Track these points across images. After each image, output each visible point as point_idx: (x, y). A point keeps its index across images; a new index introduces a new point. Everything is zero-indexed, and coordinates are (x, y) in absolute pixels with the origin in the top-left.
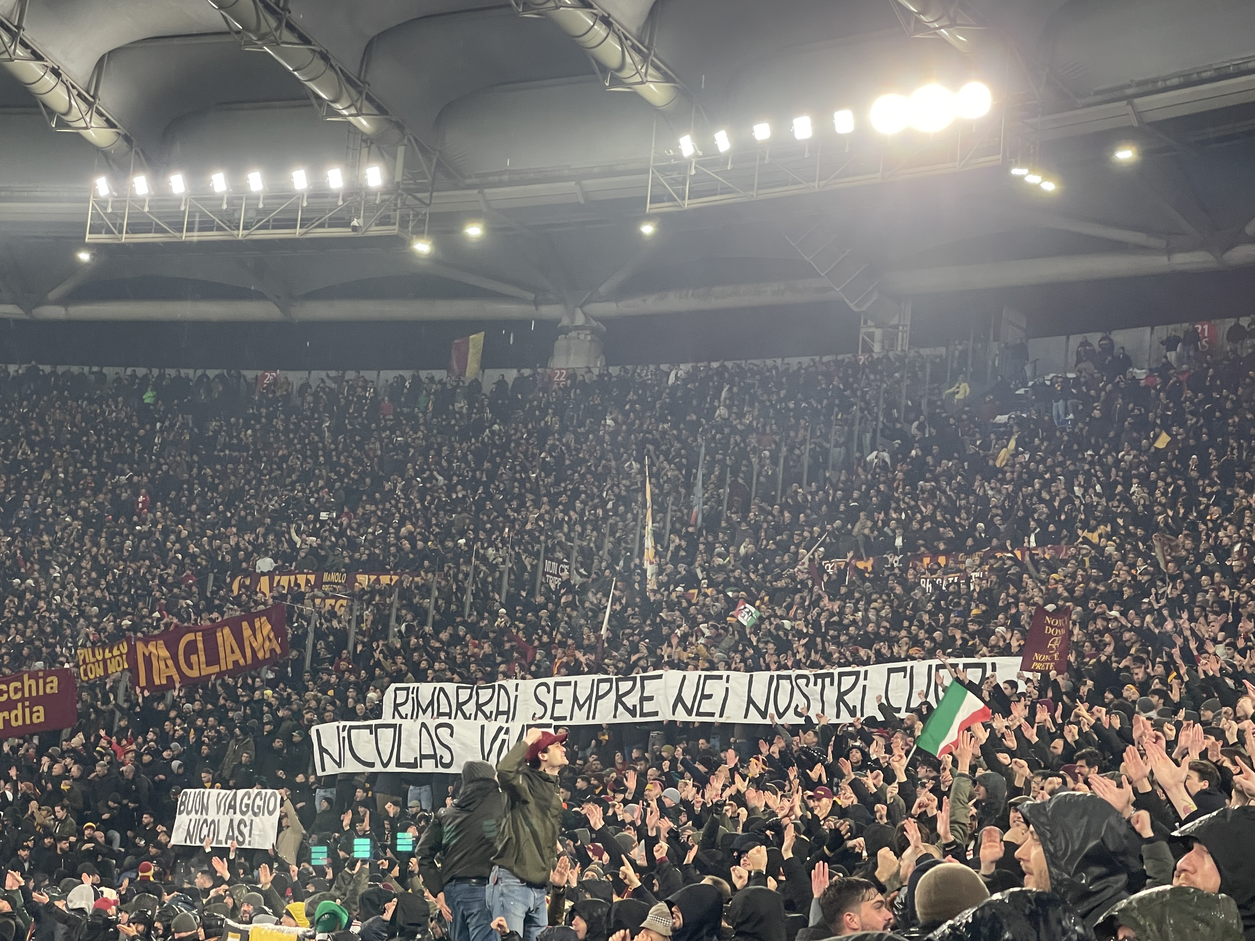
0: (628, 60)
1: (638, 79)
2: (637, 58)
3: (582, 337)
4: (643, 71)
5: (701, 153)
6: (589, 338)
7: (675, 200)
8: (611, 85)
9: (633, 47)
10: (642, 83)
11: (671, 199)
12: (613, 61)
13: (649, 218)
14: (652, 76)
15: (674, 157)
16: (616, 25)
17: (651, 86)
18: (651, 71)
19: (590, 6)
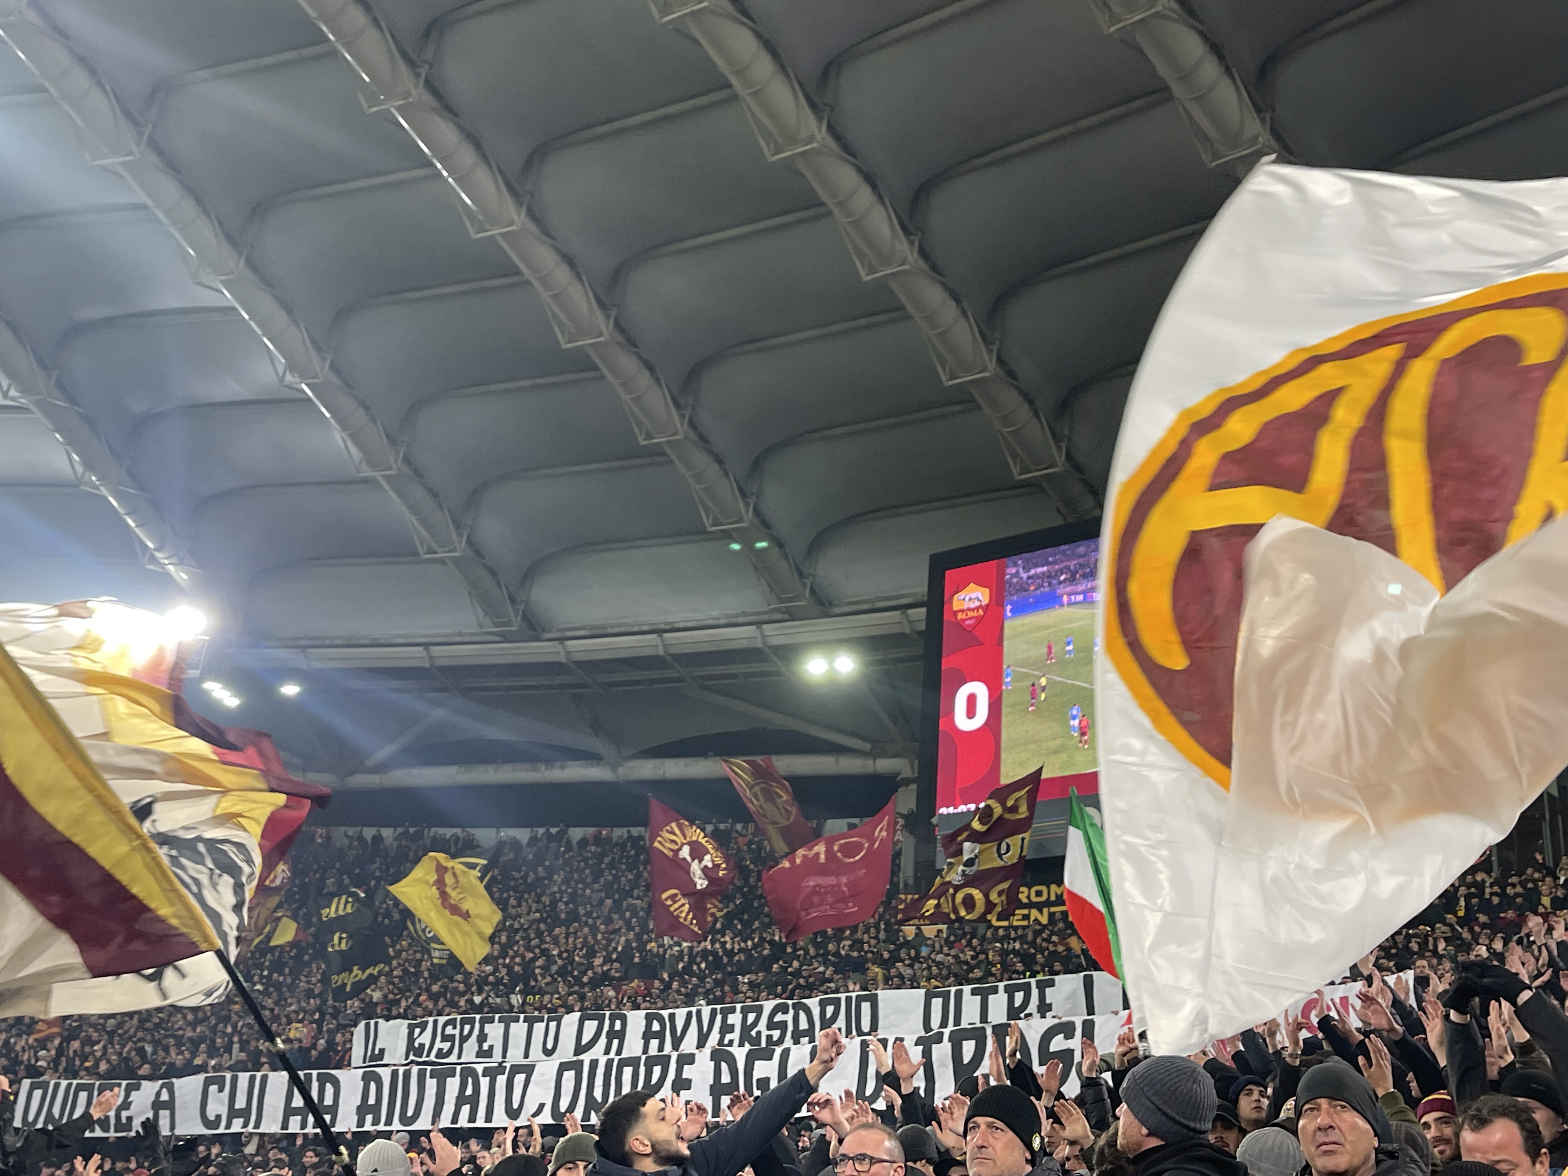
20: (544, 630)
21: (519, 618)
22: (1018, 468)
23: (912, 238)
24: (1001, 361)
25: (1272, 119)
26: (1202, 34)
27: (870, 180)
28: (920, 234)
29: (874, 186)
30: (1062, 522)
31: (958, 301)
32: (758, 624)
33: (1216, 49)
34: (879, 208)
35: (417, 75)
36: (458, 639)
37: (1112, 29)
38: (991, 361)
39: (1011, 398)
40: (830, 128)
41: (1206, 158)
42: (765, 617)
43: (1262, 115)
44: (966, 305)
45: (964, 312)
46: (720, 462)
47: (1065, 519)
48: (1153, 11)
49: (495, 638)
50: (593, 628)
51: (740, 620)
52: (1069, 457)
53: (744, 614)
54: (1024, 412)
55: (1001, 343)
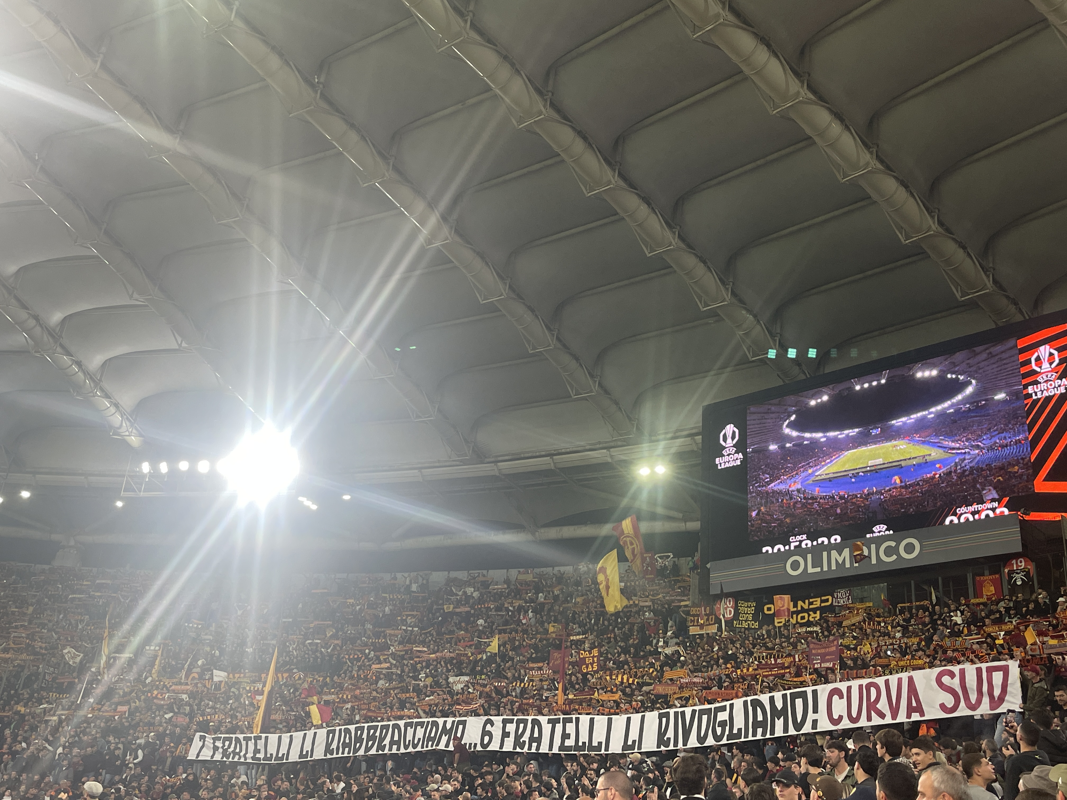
0: (124, 424)
1: (127, 433)
2: (128, 423)
3: (72, 551)
4: (130, 430)
5: (152, 471)
6: (76, 552)
7: (136, 491)
8: (113, 435)
9: (127, 418)
10: (129, 436)
11: (134, 491)
12: (117, 425)
13: (121, 499)
14: (134, 433)
15: (138, 472)
16: (121, 408)
17: (133, 438)
18: (134, 431)
19: (110, 398)
20: (486, 457)
21: (471, 452)
22: (751, 354)
23: (674, 230)
24: (734, 294)
25: (877, 152)
26: (829, 109)
27: (647, 201)
28: (678, 228)
29: (649, 204)
30: (781, 383)
31: (704, 262)
32: (608, 448)
33: (839, 116)
34: (653, 216)
35: (388, 164)
36: (437, 464)
37: (774, 112)
38: (727, 295)
40: (621, 175)
41: (840, 177)
42: (612, 444)
43: (871, 150)
44: (709, 264)
45: (708, 267)
46: (577, 359)
48: (797, 100)
49: (458, 463)
50: (513, 454)
51: (598, 446)
52: (782, 346)
53: (600, 443)
54: (751, 321)
55: (733, 284)
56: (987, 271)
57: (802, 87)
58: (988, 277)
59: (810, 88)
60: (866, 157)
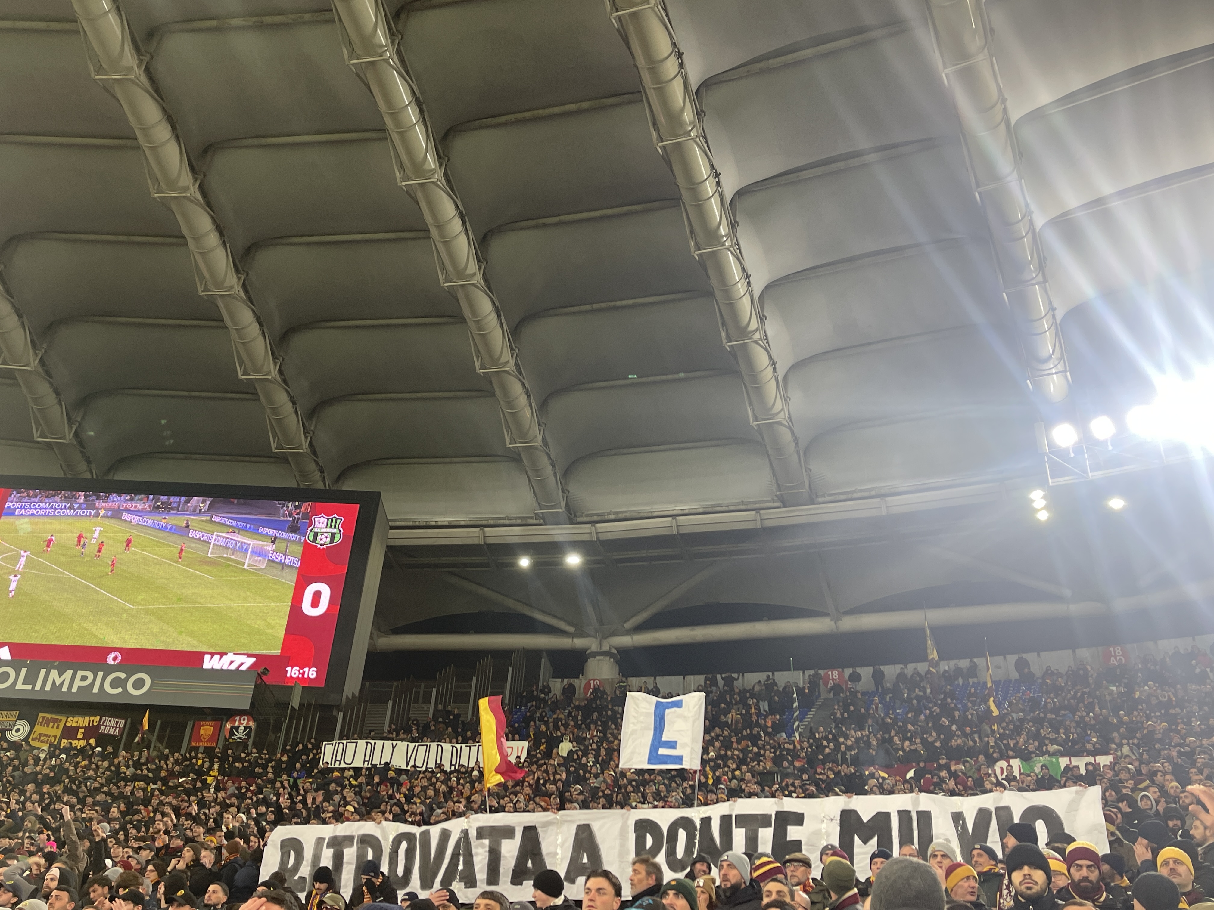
22: (39, 433)
24: (42, 362)
25: (245, 279)
26: (212, 218)
30: (62, 476)
31: (20, 316)
33: (220, 230)
37: (156, 195)
38: (34, 361)
39: (44, 389)
41: (200, 289)
43: (240, 275)
44: (25, 320)
45: (23, 324)
47: (65, 474)
48: (184, 195)
52: (76, 434)
54: (51, 399)
55: (45, 351)
56: (307, 432)
57: (194, 185)
58: (306, 437)
59: (201, 188)
60: (232, 280)
